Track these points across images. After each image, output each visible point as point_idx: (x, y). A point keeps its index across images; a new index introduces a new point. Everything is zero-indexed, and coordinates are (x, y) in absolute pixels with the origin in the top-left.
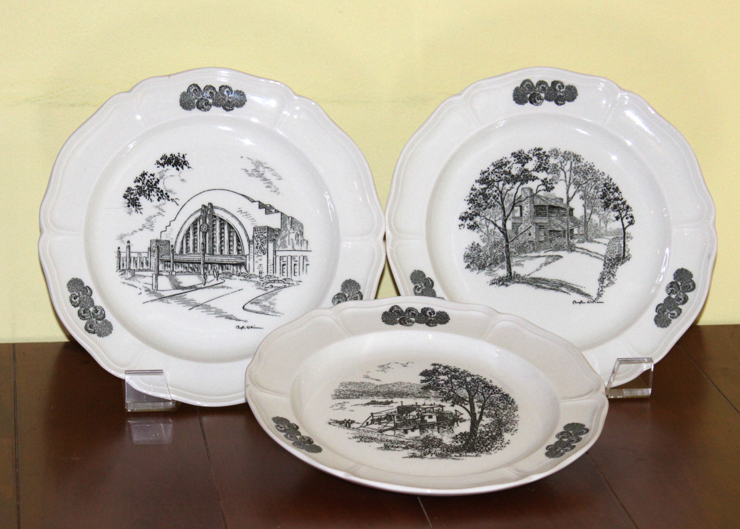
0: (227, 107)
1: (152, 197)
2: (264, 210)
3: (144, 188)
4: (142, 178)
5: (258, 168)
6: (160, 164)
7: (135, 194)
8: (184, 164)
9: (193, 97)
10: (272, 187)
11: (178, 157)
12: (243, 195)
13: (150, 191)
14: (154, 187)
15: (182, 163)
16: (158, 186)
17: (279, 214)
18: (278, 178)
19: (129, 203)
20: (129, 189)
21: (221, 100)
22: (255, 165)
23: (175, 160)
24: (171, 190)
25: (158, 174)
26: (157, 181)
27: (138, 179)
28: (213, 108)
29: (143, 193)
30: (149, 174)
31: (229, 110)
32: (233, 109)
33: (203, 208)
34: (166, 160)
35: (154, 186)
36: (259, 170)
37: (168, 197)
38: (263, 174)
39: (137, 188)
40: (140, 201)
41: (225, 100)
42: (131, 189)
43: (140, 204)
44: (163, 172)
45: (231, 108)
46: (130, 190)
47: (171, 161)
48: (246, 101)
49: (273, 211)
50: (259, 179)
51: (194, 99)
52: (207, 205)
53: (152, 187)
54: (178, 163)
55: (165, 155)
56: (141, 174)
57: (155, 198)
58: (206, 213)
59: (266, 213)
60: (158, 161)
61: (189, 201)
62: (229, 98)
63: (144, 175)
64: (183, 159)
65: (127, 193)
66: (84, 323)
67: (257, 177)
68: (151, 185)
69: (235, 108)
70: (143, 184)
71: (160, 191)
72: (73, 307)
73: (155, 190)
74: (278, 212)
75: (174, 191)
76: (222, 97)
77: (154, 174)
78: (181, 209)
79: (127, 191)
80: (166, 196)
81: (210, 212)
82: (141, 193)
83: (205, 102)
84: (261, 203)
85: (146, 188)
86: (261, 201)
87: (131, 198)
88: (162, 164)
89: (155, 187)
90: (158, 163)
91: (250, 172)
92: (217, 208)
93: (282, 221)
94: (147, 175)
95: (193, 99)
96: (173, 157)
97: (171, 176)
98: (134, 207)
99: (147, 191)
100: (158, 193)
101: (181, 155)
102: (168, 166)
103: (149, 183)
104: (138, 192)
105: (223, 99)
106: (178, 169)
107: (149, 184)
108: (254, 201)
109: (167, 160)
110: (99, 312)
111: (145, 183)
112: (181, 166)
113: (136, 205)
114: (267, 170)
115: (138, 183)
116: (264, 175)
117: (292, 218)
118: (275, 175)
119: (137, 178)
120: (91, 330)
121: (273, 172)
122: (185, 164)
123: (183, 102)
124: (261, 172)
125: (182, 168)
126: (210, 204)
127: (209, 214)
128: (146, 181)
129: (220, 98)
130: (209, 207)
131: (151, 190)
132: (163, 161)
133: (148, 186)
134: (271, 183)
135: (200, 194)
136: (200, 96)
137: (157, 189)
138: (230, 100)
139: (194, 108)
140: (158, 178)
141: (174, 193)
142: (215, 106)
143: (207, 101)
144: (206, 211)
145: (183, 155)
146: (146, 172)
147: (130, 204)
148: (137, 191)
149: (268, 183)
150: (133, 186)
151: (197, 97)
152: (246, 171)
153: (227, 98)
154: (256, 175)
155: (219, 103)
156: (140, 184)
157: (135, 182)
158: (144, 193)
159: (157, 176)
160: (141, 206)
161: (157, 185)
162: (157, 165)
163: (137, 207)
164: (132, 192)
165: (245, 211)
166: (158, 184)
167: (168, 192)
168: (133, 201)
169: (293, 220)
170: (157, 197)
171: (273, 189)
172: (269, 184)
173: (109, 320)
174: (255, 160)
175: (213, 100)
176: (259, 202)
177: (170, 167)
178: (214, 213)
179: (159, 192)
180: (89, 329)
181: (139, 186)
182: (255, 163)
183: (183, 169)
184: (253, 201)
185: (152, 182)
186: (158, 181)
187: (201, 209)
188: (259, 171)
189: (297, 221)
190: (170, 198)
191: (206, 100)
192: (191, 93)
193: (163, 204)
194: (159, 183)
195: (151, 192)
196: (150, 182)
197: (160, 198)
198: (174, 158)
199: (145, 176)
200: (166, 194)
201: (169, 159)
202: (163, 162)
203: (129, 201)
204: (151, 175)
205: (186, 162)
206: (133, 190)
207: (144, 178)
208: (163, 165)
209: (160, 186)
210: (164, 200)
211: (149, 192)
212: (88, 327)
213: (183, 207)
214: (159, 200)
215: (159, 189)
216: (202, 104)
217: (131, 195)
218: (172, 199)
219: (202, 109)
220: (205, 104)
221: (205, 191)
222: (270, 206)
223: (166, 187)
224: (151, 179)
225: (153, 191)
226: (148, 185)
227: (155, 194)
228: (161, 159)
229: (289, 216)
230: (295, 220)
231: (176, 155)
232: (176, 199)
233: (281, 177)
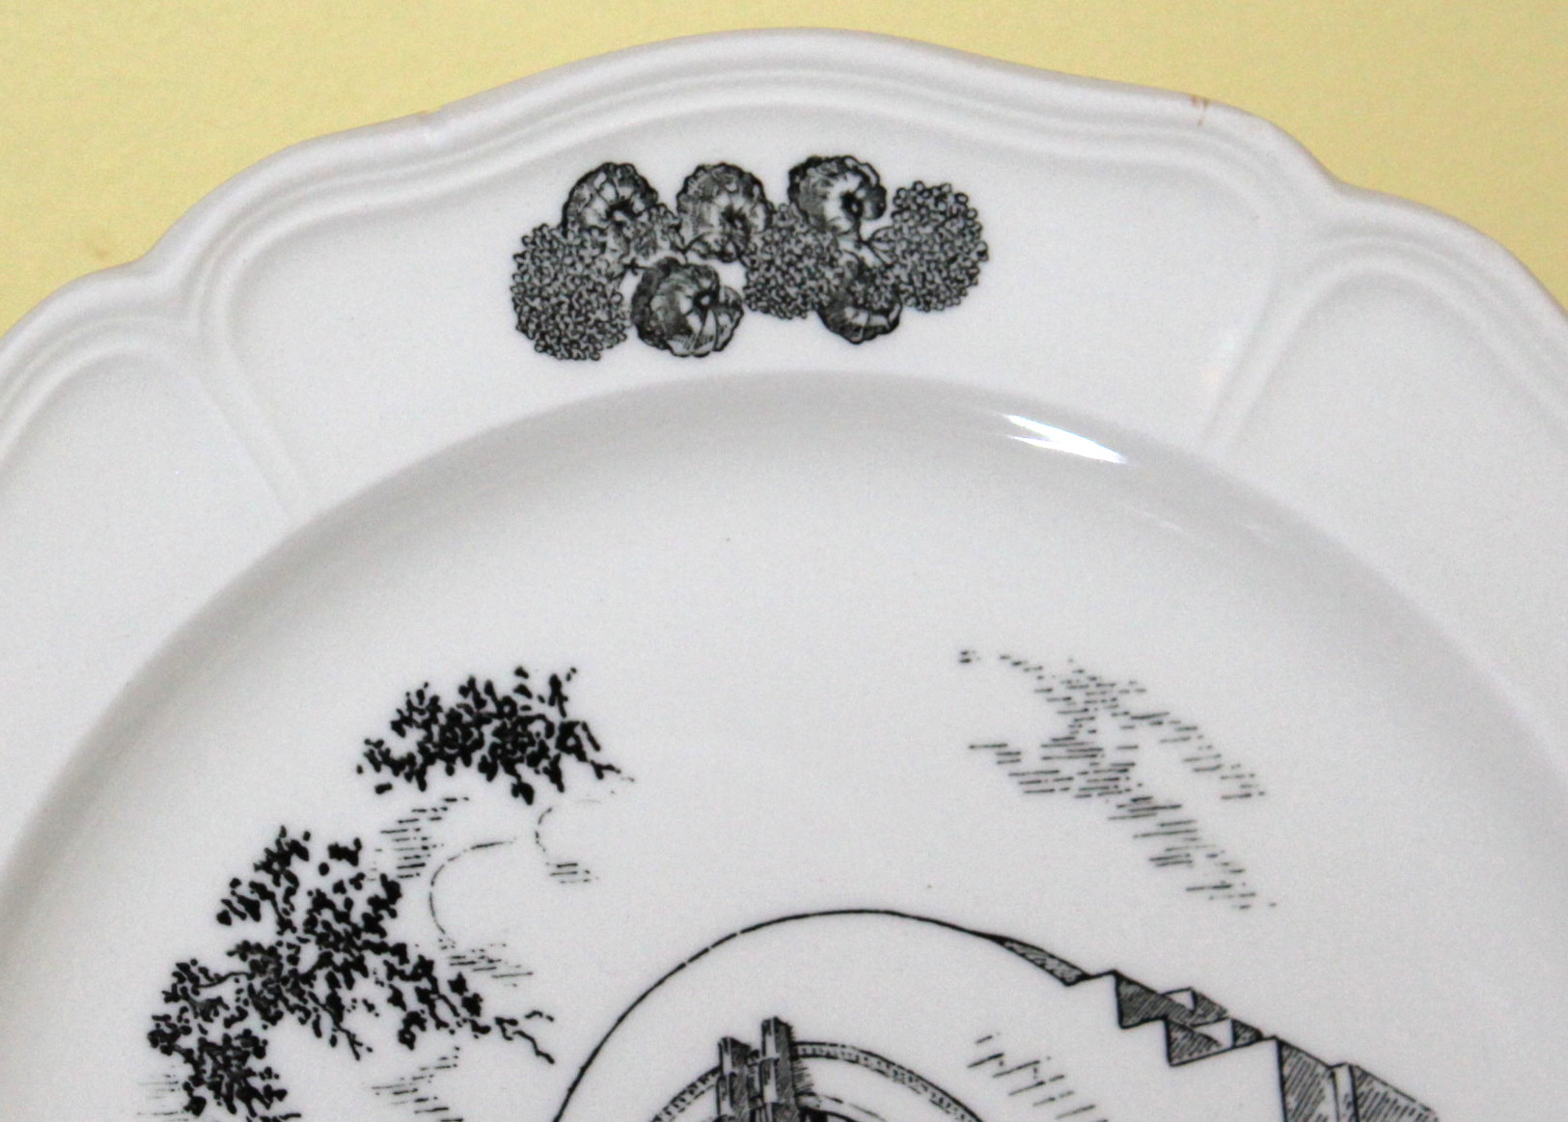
0: (849, 312)
1: (356, 1021)
2: (1154, 1032)
3: (294, 960)
4: (277, 883)
5: (1089, 725)
6: (397, 767)
7: (233, 1012)
8: (561, 745)
9: (609, 256)
10: (1199, 857)
11: (521, 700)
12: (1000, 940)
13: (340, 977)
14: (368, 945)
15: (551, 743)
16: (396, 930)
17: (1266, 1053)
18: (1233, 787)
19: (197, 1080)
20: (187, 977)
21: (809, 262)
22: (1062, 706)
23: (496, 723)
24: (492, 953)
25: (386, 843)
26: (382, 894)
27: (244, 890)
28: (758, 330)
29: (293, 1000)
30: (318, 852)
31: (870, 333)
32: (895, 324)
33: (728, 1068)
34: (435, 729)
35: (367, 936)
36: (1098, 740)
37: (473, 1004)
38: (1125, 768)
39: (244, 967)
40: (274, 1059)
41: (832, 263)
42: (204, 971)
43: (276, 1085)
44: (424, 822)
45: (880, 321)
46: (195, 980)
47: (467, 735)
48: (983, 255)
49: (1221, 1032)
50: (1099, 808)
51: (617, 269)
52: (751, 1036)
53: (348, 941)
54: (523, 747)
55: (420, 694)
56: (261, 857)
57: (379, 1027)
58: (752, 1100)
59: (1174, 1056)
60: (380, 743)
61: (621, 1019)
62: (860, 243)
63: (284, 854)
64: (553, 714)
65: (173, 1009)
67: (1084, 794)
68: (339, 927)
69: (911, 317)
70: (285, 925)
71: (408, 969)
73: (374, 961)
74: (1258, 1037)
75: (510, 957)
76: (809, 239)
77: (358, 843)
78: (572, 1090)
79: (170, 997)
80: (456, 999)
81: (780, 1090)
82: (279, 995)
83: (691, 290)
84: (1131, 982)
85: (310, 955)
86: (1129, 971)
87: (204, 1045)
88: (410, 759)
89: (375, 938)
90: (377, 755)
91: (1032, 762)
92: (826, 1051)
93: (1292, 1101)
94: (304, 855)
95: (610, 277)
96: (481, 703)
97: (480, 846)
98: (233, 1110)
99: (321, 974)
100: (397, 982)
101: (539, 685)
102: (450, 771)
103: (327, 915)
104: (251, 988)
105: (820, 257)
106: (524, 792)
107: (326, 925)
108: (1084, 977)
109: (443, 730)
111: (299, 918)
112: (544, 763)
113: (249, 1094)
114: (1144, 734)
115: (249, 919)
116: (1133, 773)
117: (1359, 1075)
118: (1206, 765)
119: (235, 883)
121: (1189, 749)
122: (569, 750)
123: (537, 303)
124: (1111, 757)
125: (555, 776)
126: (776, 1027)
127: (776, 1106)
128: (302, 903)
129: (798, 250)
130: (772, 1052)
131: (345, 969)
132: (415, 735)
133: (321, 940)
134: (1184, 828)
135: (694, 959)
136: (655, 248)
137: (387, 956)
138: (869, 259)
139: (618, 337)
140: (392, 876)
141: (519, 974)
142: (766, 311)
143: (706, 283)
144: (749, 1083)
145: (555, 683)
146: (296, 834)
147: (202, 1091)
148: (244, 983)
149: (1169, 829)
150: (214, 947)
151: (633, 254)
152: (1006, 754)
153: (847, 244)
154: (1080, 782)
155: (792, 291)
156: (263, 931)
157: (224, 919)
158: (300, 995)
159: (381, 860)
160: (282, 1094)
161: (387, 923)
162: (372, 778)
163: (257, 1105)
164: (207, 994)
165: (1030, 1058)
166: (393, 914)
167: (467, 972)
168: (227, 1066)
169: (1363, 1088)
170: (393, 1018)
171: (1205, 872)
172: (1175, 841)
174: (1057, 669)
175: (752, 269)
176: (1119, 978)
177: (468, 778)
178: (812, 1094)
179: (404, 977)
181: (258, 948)
182: (1061, 691)
183: (561, 788)
184: (1072, 975)
185: (349, 903)
186: (393, 890)
187: (718, 1070)
188: (1093, 753)
189: (1392, 1096)
190: (486, 1018)
191: (699, 272)
192: (590, 229)
193: (445, 1064)
194: (400, 906)
195: (350, 983)
196: (331, 905)
197: (413, 1020)
198: (491, 707)
199: (297, 865)
200: (459, 985)
201: (454, 717)
202: (414, 749)
203: (197, 1065)
204: (337, 852)
205: (579, 730)
206: (220, 979)
207: (285, 883)
208: (413, 770)
209: (407, 927)
210: (444, 1032)
211: (332, 982)
213: (583, 1070)
214: (407, 1039)
215: (400, 950)
216: (673, 304)
217: (208, 1019)
218: (500, 1021)
219: (678, 345)
220: (696, 300)
221: (732, 936)
222: (1197, 998)
223: (452, 932)
224: (339, 888)
225: (365, 973)
226: (320, 929)
227: (380, 996)
228: (398, 727)
229: (1331, 1060)
230: (1380, 1089)
231: (505, 686)
232: (529, 1017)
233: (1252, 775)
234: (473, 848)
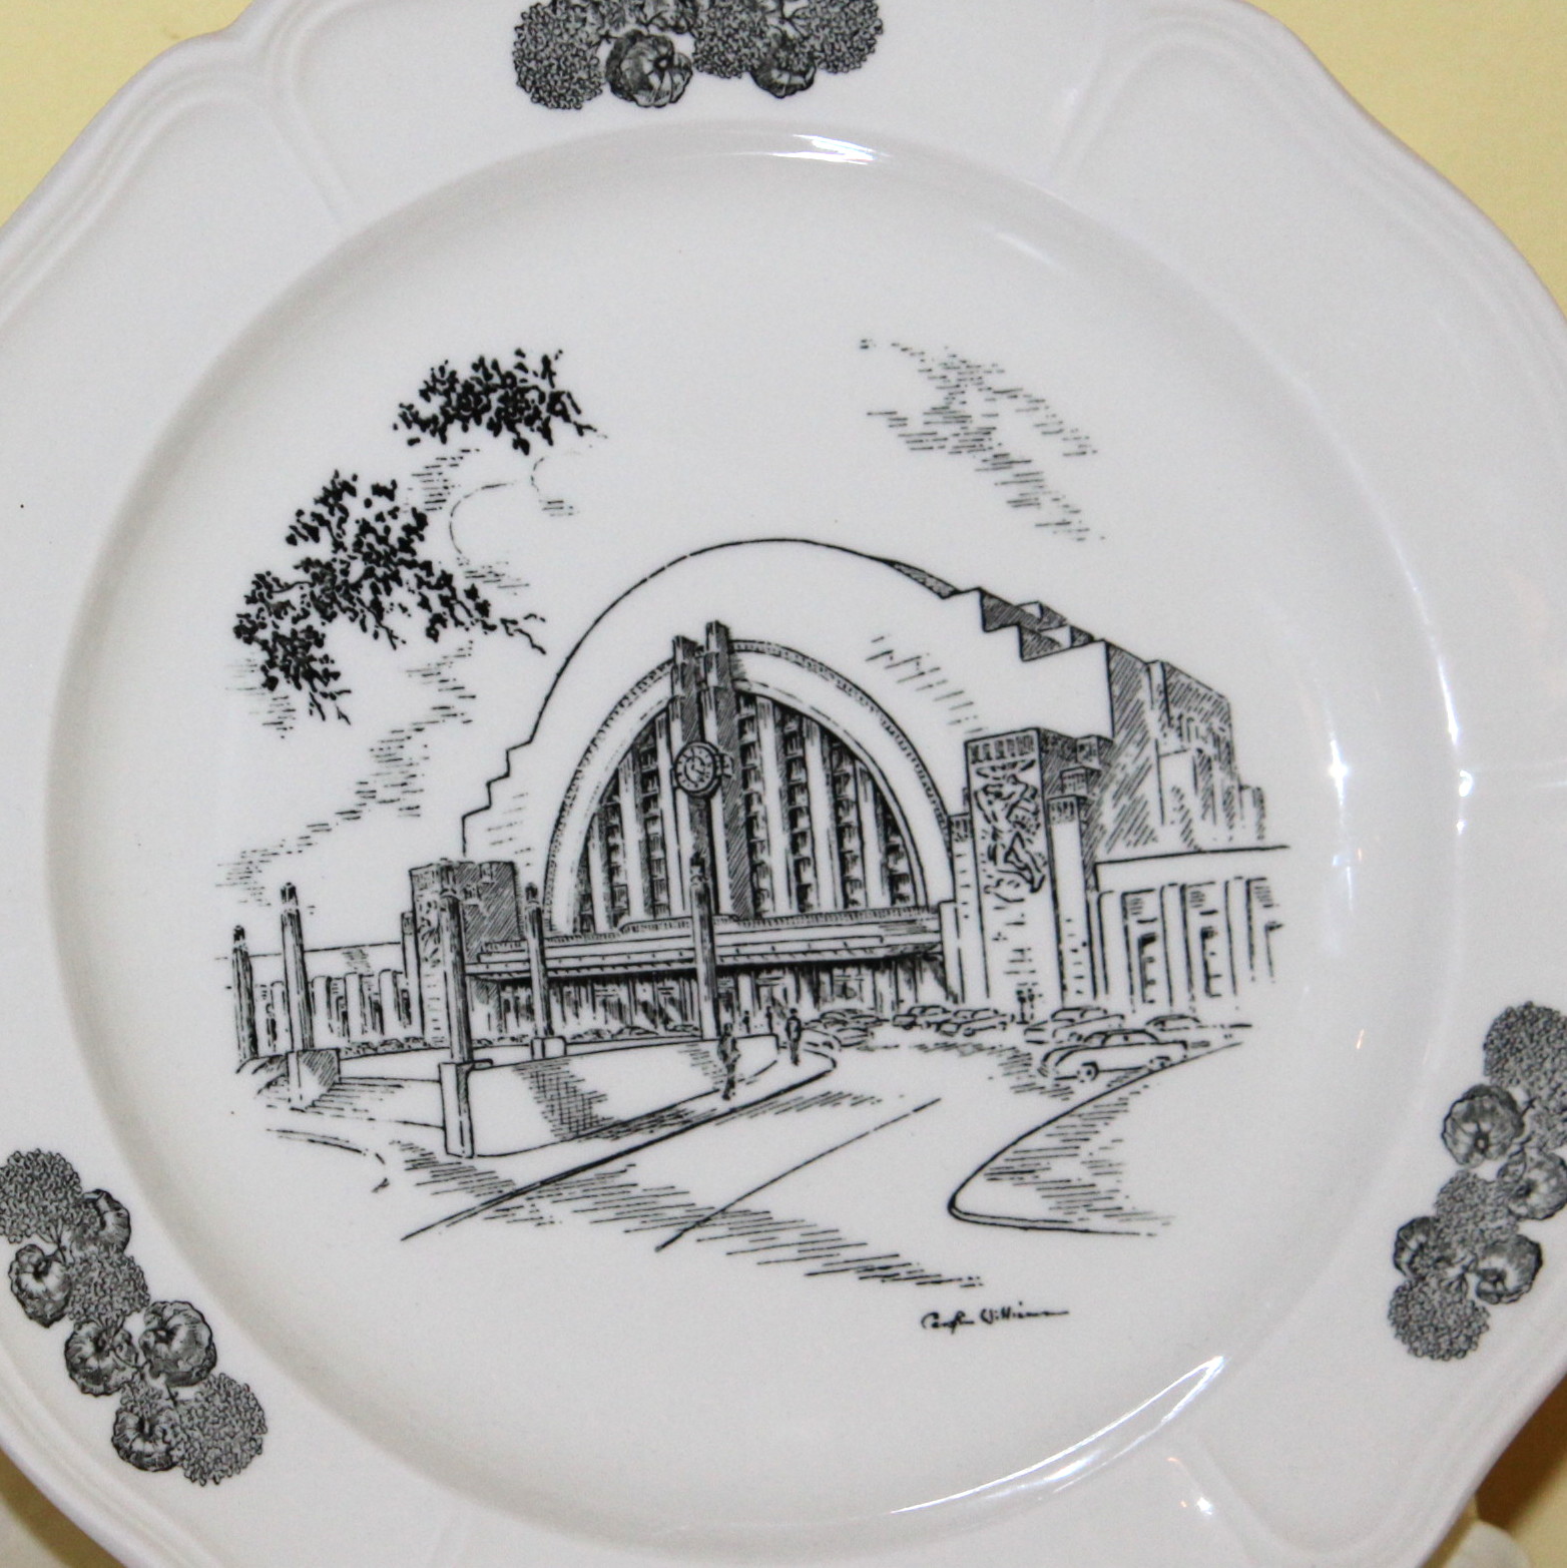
0: (775, 73)
1: (392, 619)
2: (1010, 636)
3: (345, 572)
4: (332, 513)
5: (960, 398)
6: (424, 425)
7: (299, 611)
8: (551, 409)
9: (588, 28)
10: (1045, 500)
11: (519, 374)
12: (891, 563)
13: (381, 586)
14: (402, 562)
15: (543, 408)
16: (423, 551)
17: (1096, 652)
18: (1072, 447)
19: (271, 663)
20: (264, 586)
21: (743, 34)
22: (940, 383)
23: (501, 392)
24: (497, 569)
25: (417, 483)
26: (413, 522)
27: (307, 519)
28: (703, 85)
29: (345, 603)
30: (364, 489)
31: (792, 90)
32: (810, 83)
33: (680, 660)
34: (454, 396)
35: (401, 555)
36: (967, 410)
37: (484, 608)
38: (988, 431)
39: (307, 577)
40: (329, 648)
41: (762, 35)
42: (276, 580)
43: (332, 668)
44: (445, 467)
45: (798, 80)
46: (269, 587)
47: (478, 401)
48: (879, 29)
49: (1062, 636)
50: (969, 462)
51: (595, 39)
52: (698, 635)
53: (387, 559)
54: (521, 411)
55: (442, 369)
56: (320, 493)
57: (410, 625)
58: (698, 684)
59: (1025, 654)
60: (411, 407)
61: (597, 621)
62: (783, 19)
63: (336, 492)
64: (545, 386)
65: (253, 609)
66: (105, 1409)
67: (957, 451)
68: (381, 548)
69: (822, 77)
70: (338, 545)
71: (433, 580)
72: (34, 1327)
73: (406, 574)
74: (1090, 640)
75: (511, 573)
76: (744, 17)
77: (394, 483)
78: (559, 675)
79: (250, 600)
80: (470, 604)
81: (720, 676)
82: (334, 600)
83: (652, 55)
84: (992, 596)
85: (357, 569)
86: (990, 588)
87: (277, 637)
88: (434, 419)
89: (407, 557)
90: (409, 416)
91: (916, 426)
92: (756, 647)
93: (1116, 690)
94: (353, 492)
95: (590, 45)
96: (488, 376)
97: (488, 487)
98: (299, 687)
99: (366, 584)
100: (425, 590)
101: (534, 363)
102: (465, 429)
103: (370, 538)
104: (312, 594)
105: (753, 31)
106: (522, 445)
107: (370, 546)
108: (956, 592)
109: (460, 397)
110: (182, 1334)
111: (349, 540)
112: (538, 423)
113: (311, 675)
114: (1003, 405)
115: (311, 542)
116: (994, 435)
117: (1168, 670)
118: (1053, 429)
119: (300, 513)
120: (148, 1448)
121: (1040, 416)
122: (557, 414)
123: (532, 65)
124: (978, 422)
125: (546, 433)
126: (718, 629)
127: (717, 689)
128: (351, 529)
129: (735, 25)
130: (714, 648)
131: (385, 580)
132: (438, 401)
133: (366, 558)
134: (1034, 478)
135: (653, 575)
136: (624, 22)
137: (417, 571)
138: (791, 32)
139: (595, 92)
140: (421, 509)
141: (515, 586)
142: (710, 72)
143: (664, 50)
144: (696, 672)
145: (546, 361)
146: (346, 476)
147: (276, 672)
148: (307, 590)
149: (1022, 479)
150: (284, 563)
151: (607, 26)
152: (896, 420)
153: (773, 20)
154: (953, 442)
155: (731, 57)
156: (322, 550)
157: (291, 540)
158: (350, 599)
159: (412, 496)
160: (336, 675)
161: (417, 545)
162: (405, 433)
163: (317, 683)
164: (279, 598)
165: (914, 656)
166: (422, 538)
167: (479, 583)
168: (294, 653)
169: (1172, 680)
170: (422, 618)
171: (1050, 511)
172: (1027, 488)
173: (241, 1377)
174: (936, 355)
175: (700, 39)
176: (983, 594)
177: (479, 434)
178: (745, 680)
179: (430, 586)
180: (139, 1445)
181: (318, 563)
182: (938, 371)
183: (551, 443)
184: (946, 591)
185: (387, 530)
186: (421, 520)
187: (672, 661)
188: (963, 419)
189: (1195, 686)
190: (494, 618)
191: (658, 42)
192: (574, 8)
193: (461, 654)
194: (426, 532)
195: (389, 591)
196: (373, 531)
197: (438, 619)
198: (496, 380)
199: (347, 500)
200: (472, 593)
201: (468, 387)
202: (437, 411)
203: (272, 652)
204: (378, 490)
205: (564, 398)
206: (288, 587)
207: (338, 514)
208: (437, 427)
209: (432, 548)
210: (461, 629)
211: (375, 590)
212: (130, 1434)
213: (568, 659)
214: (432, 634)
215: (427, 566)
216: (638, 66)
217: (279, 617)
218: (504, 621)
219: (642, 98)
220: (656, 63)
221: (684, 558)
222: (1043, 609)
223: (466, 553)
224: (380, 517)
225: (400, 583)
226: (365, 549)
227: (412, 601)
228: (425, 394)
229: (1147, 658)
230: (1183, 679)
231: (507, 363)
232: (526, 618)
233: (1087, 438)
234: (483, 488)
